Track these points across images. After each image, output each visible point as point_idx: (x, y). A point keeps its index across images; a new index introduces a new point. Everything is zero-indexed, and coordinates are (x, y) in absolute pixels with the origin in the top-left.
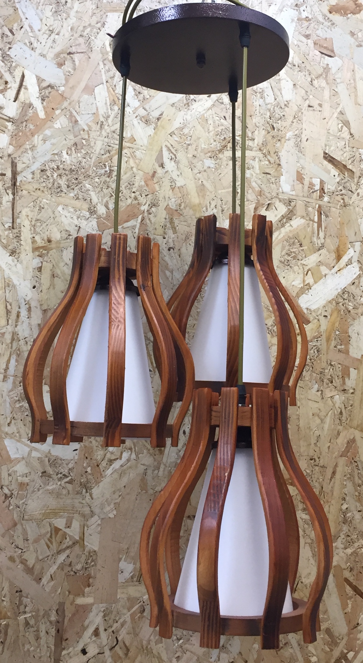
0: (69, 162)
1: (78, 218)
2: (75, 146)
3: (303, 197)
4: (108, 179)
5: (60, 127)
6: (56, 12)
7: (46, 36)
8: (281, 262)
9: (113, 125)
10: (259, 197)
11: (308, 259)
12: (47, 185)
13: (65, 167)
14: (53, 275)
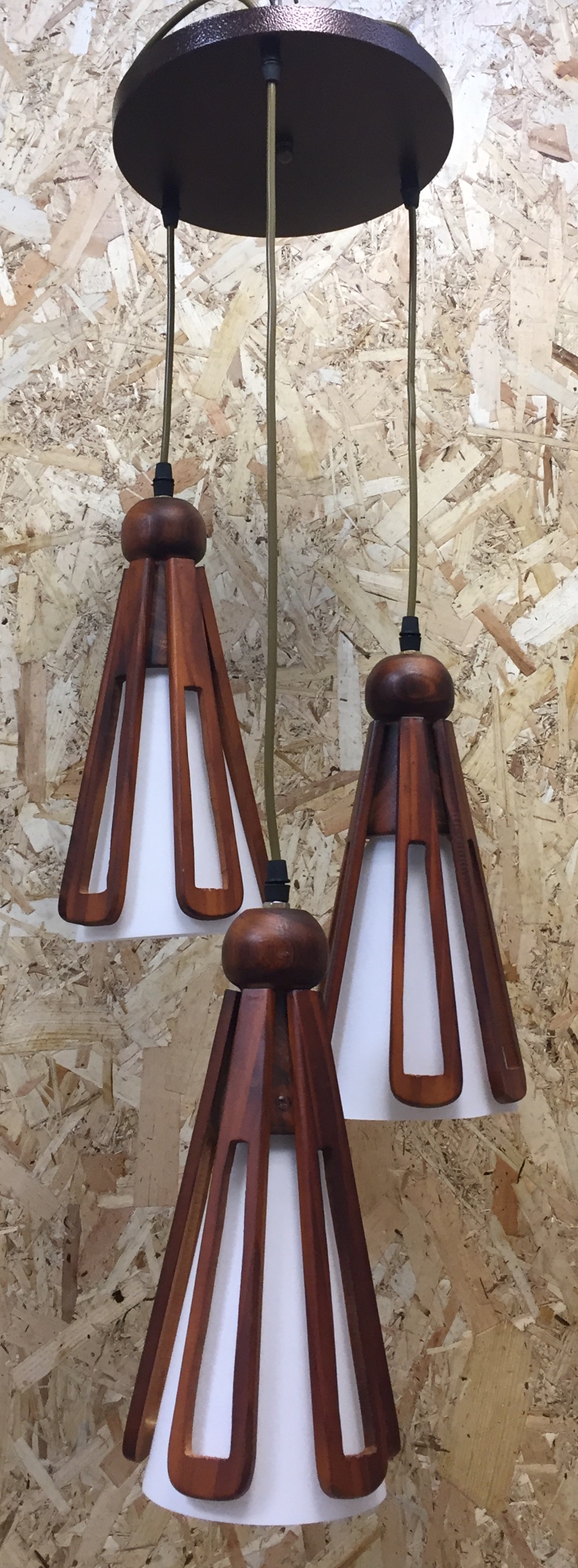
0: (62, 386)
1: (84, 488)
2: (74, 355)
3: (515, 431)
4: (137, 414)
5: (45, 321)
6: (31, 104)
7: (14, 151)
8: (475, 557)
9: (144, 312)
10: (428, 436)
11: (528, 550)
12: (23, 430)
13: (56, 396)
14: (40, 597)
